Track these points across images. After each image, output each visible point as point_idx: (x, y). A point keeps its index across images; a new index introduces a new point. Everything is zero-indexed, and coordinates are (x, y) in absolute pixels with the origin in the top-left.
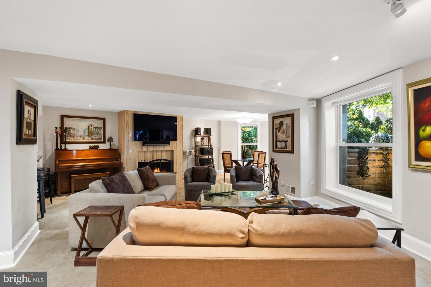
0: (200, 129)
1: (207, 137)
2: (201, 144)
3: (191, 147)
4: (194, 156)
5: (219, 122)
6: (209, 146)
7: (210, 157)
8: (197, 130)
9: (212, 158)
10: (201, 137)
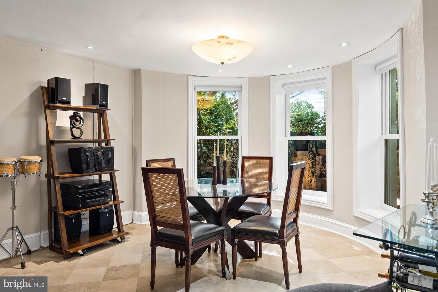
0: (67, 82)
1: (96, 114)
2: (72, 135)
3: (34, 146)
4: (43, 179)
5: (136, 73)
6: (103, 141)
7: (106, 177)
8: (53, 86)
9: (112, 183)
10: (71, 113)
